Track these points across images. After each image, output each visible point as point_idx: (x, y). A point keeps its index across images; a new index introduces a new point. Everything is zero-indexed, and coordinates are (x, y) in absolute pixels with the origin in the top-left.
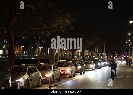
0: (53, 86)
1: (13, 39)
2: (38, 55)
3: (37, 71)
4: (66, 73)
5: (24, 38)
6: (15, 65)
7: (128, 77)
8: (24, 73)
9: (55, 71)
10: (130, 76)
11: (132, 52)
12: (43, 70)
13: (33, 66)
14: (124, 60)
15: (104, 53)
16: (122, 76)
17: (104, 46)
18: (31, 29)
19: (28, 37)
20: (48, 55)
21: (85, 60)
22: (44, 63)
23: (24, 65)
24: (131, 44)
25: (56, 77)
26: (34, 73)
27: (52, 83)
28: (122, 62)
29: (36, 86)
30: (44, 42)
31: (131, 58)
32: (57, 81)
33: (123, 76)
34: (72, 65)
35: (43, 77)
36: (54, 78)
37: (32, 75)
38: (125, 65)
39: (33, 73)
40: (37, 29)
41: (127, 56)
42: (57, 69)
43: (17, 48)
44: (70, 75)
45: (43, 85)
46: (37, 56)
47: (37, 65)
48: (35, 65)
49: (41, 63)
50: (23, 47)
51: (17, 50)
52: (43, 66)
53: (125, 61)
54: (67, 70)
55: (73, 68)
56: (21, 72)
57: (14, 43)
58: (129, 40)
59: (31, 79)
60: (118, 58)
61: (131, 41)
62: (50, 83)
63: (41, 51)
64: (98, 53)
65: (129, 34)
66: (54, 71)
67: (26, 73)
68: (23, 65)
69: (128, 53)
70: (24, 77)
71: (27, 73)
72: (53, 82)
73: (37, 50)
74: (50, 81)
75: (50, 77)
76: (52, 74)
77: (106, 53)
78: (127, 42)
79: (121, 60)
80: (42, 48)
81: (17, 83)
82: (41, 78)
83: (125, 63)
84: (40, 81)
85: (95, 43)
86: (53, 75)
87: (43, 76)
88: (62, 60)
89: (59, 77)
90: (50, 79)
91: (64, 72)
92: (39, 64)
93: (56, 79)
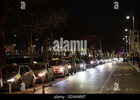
0: (46, 85)
1: (4, 37)
2: (30, 53)
3: (30, 70)
4: (59, 72)
5: (15, 36)
6: (6, 64)
7: (125, 75)
8: (16, 72)
9: (49, 70)
10: (127, 74)
11: (129, 49)
12: (35, 69)
13: (26, 65)
14: (121, 57)
15: (100, 51)
16: (119, 74)
17: (100, 43)
18: (23, 26)
19: (19, 35)
20: (42, 54)
21: (81, 58)
22: (37, 62)
23: (16, 64)
24: (128, 41)
25: (50, 77)
26: (27, 73)
27: (45, 82)
28: (120, 59)
29: (29, 86)
30: (37, 40)
31: (128, 55)
32: (50, 81)
33: (121, 75)
34: (65, 64)
35: (36, 77)
36: (47, 78)
37: (24, 74)
38: (123, 63)
39: (25, 73)
40: (29, 26)
41: (124, 53)
42: (50, 68)
43: (8, 46)
44: (63, 75)
45: (36, 85)
46: (30, 55)
47: (29, 64)
48: (28, 64)
49: (34, 62)
50: (15, 45)
51: (8, 48)
52: (36, 65)
53: (122, 59)
54: (60, 69)
55: (66, 67)
56: (13, 72)
57: (4, 41)
58: (126, 37)
59: (23, 79)
60: (115, 55)
61: (128, 38)
62: (43, 83)
63: (34, 50)
64: (93, 50)
65: (126, 30)
66: (47, 70)
67: (17, 73)
68: (14, 64)
69: (125, 50)
70: (16, 77)
71: (19, 72)
72: (47, 81)
73: (30, 48)
74: (43, 81)
75: (43, 76)
76: (45, 73)
77: (102, 50)
78: (124, 39)
79: (118, 57)
80: (35, 46)
81: (8, 83)
82: (34, 78)
83: (123, 60)
84: (32, 80)
85: (91, 40)
86: (47, 74)
87: (37, 75)
88: (55, 59)
89: (53, 76)
90: (43, 79)
91: (57, 72)
92: (31, 63)
93: (49, 79)
